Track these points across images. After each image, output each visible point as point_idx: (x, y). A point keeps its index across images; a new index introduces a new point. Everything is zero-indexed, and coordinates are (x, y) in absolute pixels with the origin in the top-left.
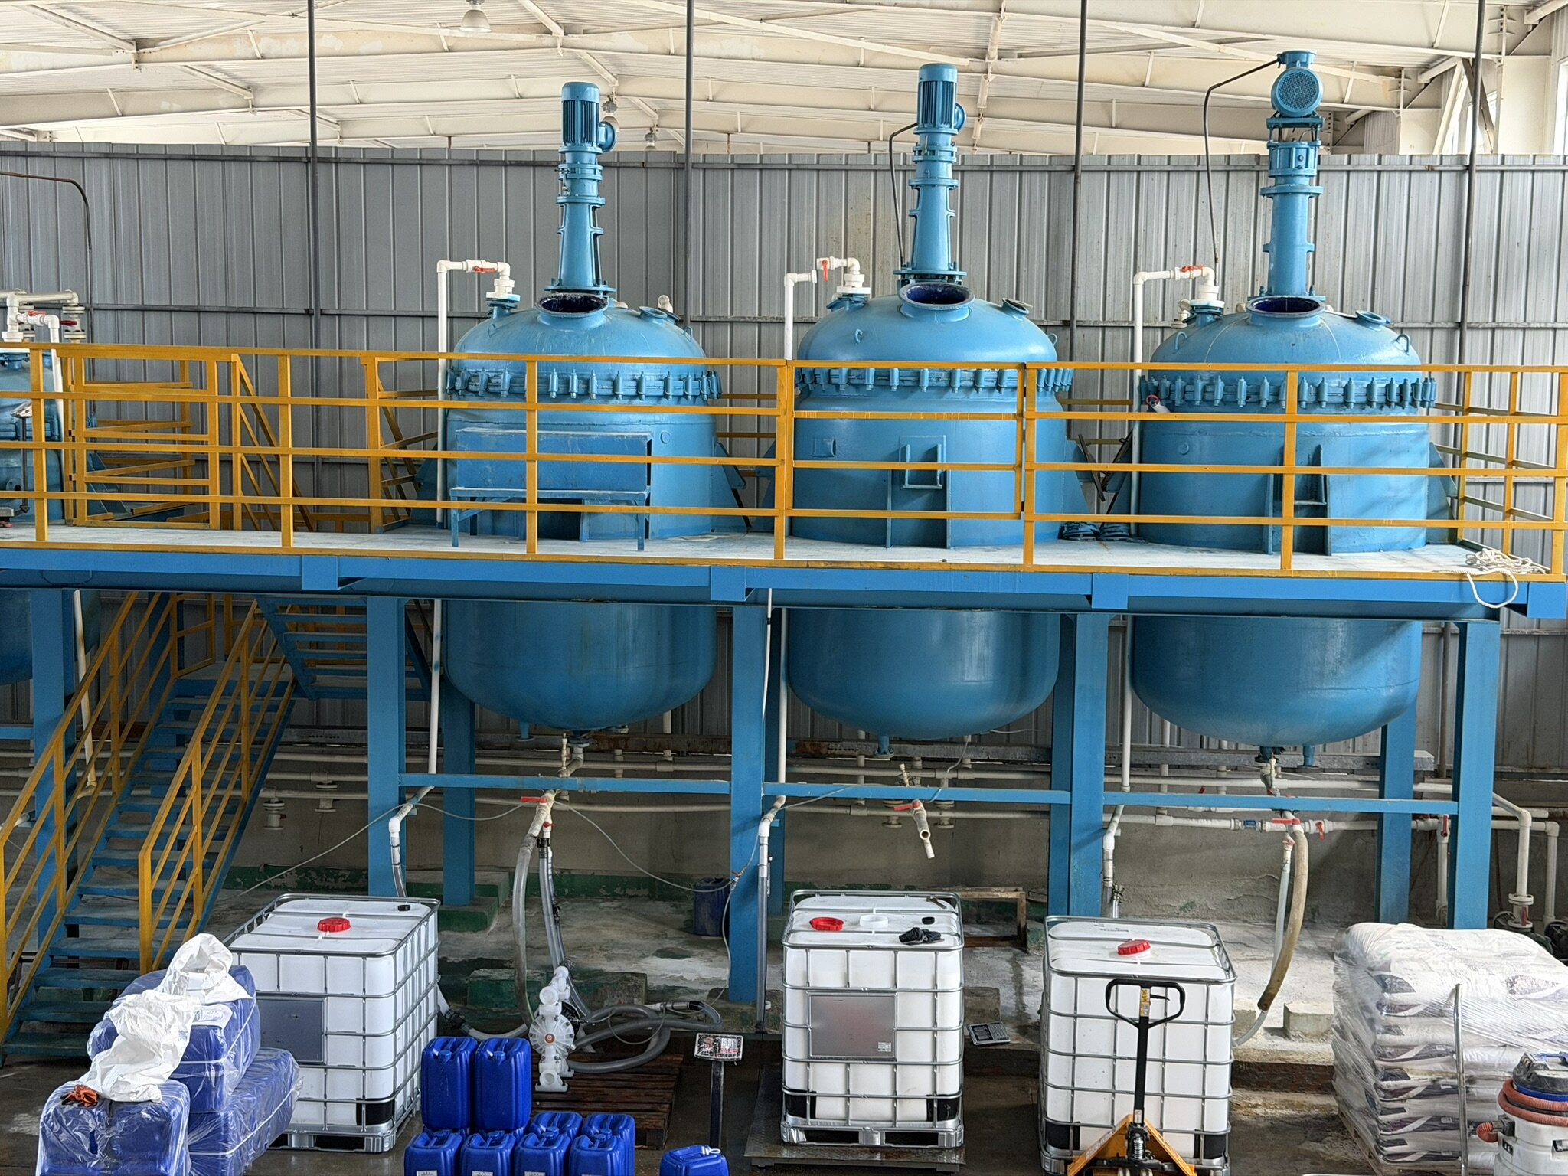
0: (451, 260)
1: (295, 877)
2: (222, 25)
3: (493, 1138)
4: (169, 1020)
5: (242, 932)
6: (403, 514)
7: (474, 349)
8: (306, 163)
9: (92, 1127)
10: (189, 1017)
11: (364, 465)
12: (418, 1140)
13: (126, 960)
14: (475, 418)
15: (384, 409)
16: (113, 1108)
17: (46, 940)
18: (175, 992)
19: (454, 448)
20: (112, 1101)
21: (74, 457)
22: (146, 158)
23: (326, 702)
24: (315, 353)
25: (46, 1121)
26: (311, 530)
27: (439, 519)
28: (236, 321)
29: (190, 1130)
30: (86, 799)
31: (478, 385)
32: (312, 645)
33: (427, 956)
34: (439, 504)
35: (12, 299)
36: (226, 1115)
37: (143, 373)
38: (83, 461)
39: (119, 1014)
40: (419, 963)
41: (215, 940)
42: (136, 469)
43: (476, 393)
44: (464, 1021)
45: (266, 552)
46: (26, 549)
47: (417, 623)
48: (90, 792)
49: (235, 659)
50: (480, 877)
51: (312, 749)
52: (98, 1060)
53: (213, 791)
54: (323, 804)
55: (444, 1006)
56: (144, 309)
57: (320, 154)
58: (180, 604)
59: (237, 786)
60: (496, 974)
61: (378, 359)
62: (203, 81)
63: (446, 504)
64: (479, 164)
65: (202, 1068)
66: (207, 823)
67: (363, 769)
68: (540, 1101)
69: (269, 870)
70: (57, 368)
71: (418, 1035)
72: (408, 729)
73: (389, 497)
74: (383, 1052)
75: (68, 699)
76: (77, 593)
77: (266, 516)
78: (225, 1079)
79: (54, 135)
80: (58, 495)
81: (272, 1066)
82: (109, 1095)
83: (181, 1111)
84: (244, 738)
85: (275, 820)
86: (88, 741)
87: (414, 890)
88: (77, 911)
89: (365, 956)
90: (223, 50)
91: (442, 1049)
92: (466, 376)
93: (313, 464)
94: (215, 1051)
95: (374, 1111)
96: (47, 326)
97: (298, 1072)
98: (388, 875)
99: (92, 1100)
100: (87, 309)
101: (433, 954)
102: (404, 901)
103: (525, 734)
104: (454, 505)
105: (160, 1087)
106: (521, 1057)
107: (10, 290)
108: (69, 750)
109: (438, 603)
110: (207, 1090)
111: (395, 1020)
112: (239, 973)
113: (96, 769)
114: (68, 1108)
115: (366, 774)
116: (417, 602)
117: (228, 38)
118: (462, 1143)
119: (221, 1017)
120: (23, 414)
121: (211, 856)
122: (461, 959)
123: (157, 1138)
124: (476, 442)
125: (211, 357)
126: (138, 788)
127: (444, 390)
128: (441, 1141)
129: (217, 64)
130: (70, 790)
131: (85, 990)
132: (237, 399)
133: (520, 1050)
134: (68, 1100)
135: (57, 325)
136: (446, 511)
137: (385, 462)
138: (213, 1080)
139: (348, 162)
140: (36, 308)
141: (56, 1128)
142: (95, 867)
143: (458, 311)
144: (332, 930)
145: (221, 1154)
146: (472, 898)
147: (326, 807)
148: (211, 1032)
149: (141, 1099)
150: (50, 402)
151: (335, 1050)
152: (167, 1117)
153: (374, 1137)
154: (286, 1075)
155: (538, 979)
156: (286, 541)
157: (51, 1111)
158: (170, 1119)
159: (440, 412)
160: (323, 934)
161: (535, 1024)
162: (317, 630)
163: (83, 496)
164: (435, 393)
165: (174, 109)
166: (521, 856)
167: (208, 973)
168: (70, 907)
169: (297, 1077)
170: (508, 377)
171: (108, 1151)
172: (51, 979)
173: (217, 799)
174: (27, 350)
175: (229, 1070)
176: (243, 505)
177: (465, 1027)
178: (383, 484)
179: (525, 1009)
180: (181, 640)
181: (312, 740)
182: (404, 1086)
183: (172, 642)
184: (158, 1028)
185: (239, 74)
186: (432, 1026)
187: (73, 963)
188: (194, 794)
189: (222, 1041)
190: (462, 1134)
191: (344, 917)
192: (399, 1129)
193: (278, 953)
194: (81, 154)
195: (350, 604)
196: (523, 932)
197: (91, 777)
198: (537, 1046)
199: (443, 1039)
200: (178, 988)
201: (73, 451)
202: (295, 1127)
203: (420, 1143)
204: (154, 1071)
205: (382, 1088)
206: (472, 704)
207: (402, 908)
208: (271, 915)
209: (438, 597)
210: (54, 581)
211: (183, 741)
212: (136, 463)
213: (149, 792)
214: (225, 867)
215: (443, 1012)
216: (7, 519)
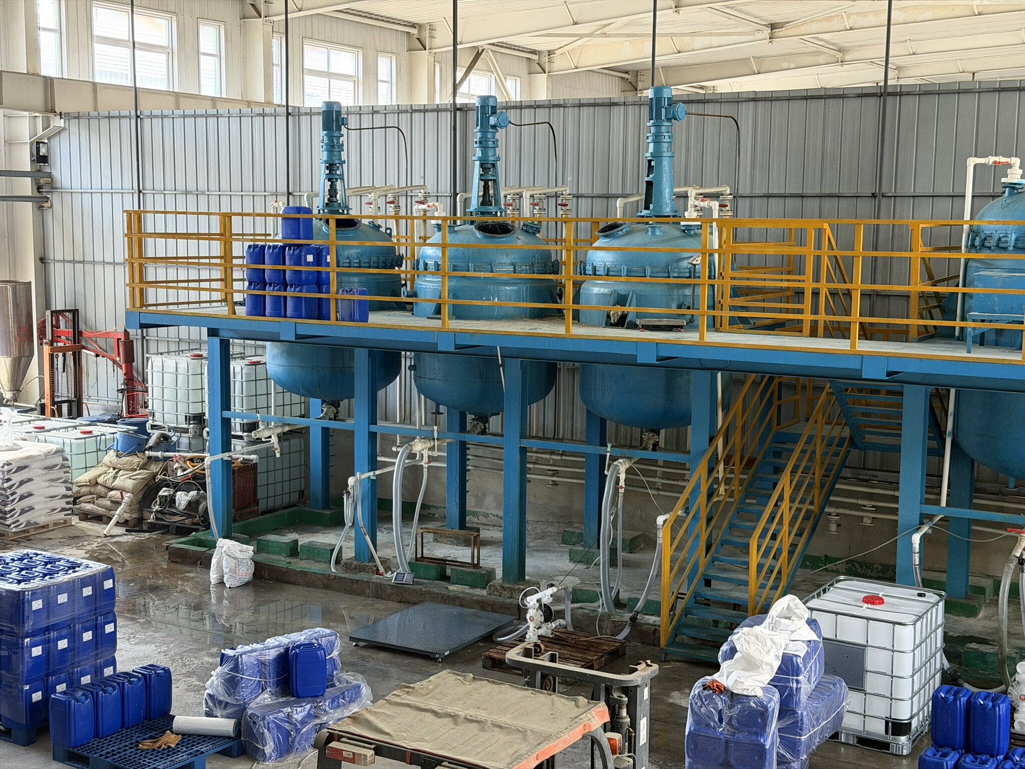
0: (976, 156)
1: (845, 566)
2: (825, 10)
3: (981, 759)
4: (769, 646)
5: (813, 597)
6: (932, 330)
7: (990, 217)
8: (880, 96)
9: (720, 707)
10: (781, 647)
11: (907, 297)
12: (928, 751)
13: (739, 606)
14: (988, 265)
15: (923, 259)
16: (734, 698)
17: (692, 587)
18: (772, 630)
19: (971, 285)
20: (733, 693)
21: (722, 289)
22: (777, 99)
23: (870, 453)
24: (876, 222)
25: (693, 698)
26: (867, 339)
27: (957, 334)
28: (827, 202)
29: (779, 719)
30: (718, 502)
31: (992, 243)
32: (863, 414)
33: (936, 629)
34: (958, 324)
35: (691, 191)
36: (802, 713)
37: (766, 237)
38: (728, 292)
39: (739, 639)
40: (931, 633)
41: (797, 600)
42: (760, 297)
43: (989, 248)
44: (960, 677)
45: (840, 352)
46: (694, 346)
47: (937, 404)
48: (721, 498)
49: (814, 421)
50: (973, 580)
51: (858, 483)
52: (725, 666)
53: (796, 505)
54: (865, 520)
55: (947, 665)
56: (768, 196)
57: (889, 90)
58: (780, 383)
59: (812, 503)
60: (984, 648)
61: (921, 226)
62: (811, 48)
63: (963, 324)
64: (1000, 90)
65: (788, 681)
66: (792, 525)
67: (895, 499)
68: (1014, 739)
69: (828, 559)
70: (716, 234)
71: (929, 682)
72: (927, 475)
73: (922, 318)
74: (905, 689)
75: (711, 439)
76: (719, 375)
77: (839, 329)
78: (802, 690)
79: (716, 88)
80: (712, 313)
81: (831, 686)
82: (731, 688)
83: (774, 705)
84: (817, 473)
85: (833, 527)
86: (721, 467)
87: (928, 584)
88: (711, 570)
89: (894, 623)
90: (826, 26)
91: (947, 693)
92: (983, 237)
93: (870, 295)
94: (797, 672)
95: (898, 727)
96: (711, 208)
97: (848, 693)
98: (909, 572)
99: (721, 690)
100: (734, 197)
101: (940, 628)
102: (921, 590)
103: (1012, 485)
104: (969, 325)
105: (763, 688)
106: (1003, 708)
107: (689, 186)
108: (711, 471)
109: (953, 391)
110: (791, 695)
111: (914, 669)
112: (812, 623)
113: (725, 484)
114: (706, 692)
115: (897, 503)
116: (937, 389)
117: (829, 19)
118: (959, 759)
119: (801, 650)
120: (694, 262)
121: (793, 546)
122: (957, 635)
123: (759, 720)
124: (986, 282)
125: (810, 226)
126: (749, 498)
127: (967, 246)
128: (945, 755)
129: (820, 36)
130: (710, 495)
131: (714, 621)
132: (825, 253)
133: (1002, 702)
134: (706, 688)
135: (717, 207)
136: (962, 329)
137: (923, 296)
138: (795, 689)
139: (908, 94)
140: (704, 197)
141: (699, 704)
142: (722, 545)
143: (979, 191)
144: (873, 603)
145: (798, 737)
146: (966, 594)
147: (867, 522)
148: (794, 658)
149: (750, 694)
150: (711, 255)
151: (872, 683)
152: (766, 708)
153: (897, 744)
154: (840, 694)
155: (1014, 655)
156: (853, 345)
157: (696, 692)
158: (768, 710)
159: (962, 261)
160: (866, 605)
161: (1012, 686)
162: (867, 405)
163: (727, 314)
164: (960, 248)
165: (791, 67)
166: (1006, 569)
167: (793, 620)
168: (707, 568)
169: (847, 696)
170: (1014, 237)
171: (729, 723)
172: (695, 611)
173: (799, 510)
174: (699, 223)
175: (805, 684)
176: (825, 321)
177: (961, 681)
178: (920, 309)
179: (1005, 674)
180: (779, 407)
181: (861, 477)
182: (918, 714)
183: (774, 409)
184: (762, 651)
185: (835, 42)
186: (938, 677)
187: (707, 603)
188: (785, 505)
189: (801, 665)
190: (959, 753)
191: (880, 596)
192: (913, 741)
193: (837, 614)
194: (737, 99)
195: (890, 389)
196: (1006, 621)
197: (722, 489)
198: (1012, 701)
199: (947, 687)
200: (774, 627)
201: (722, 285)
202: (846, 729)
203: (929, 753)
204: (758, 678)
205: (903, 713)
206: (973, 461)
207: (920, 595)
208: (832, 588)
209: (953, 387)
210: (707, 366)
211: (778, 470)
212: (758, 294)
213: (755, 501)
214: (802, 555)
215: (945, 669)
216: (681, 327)
